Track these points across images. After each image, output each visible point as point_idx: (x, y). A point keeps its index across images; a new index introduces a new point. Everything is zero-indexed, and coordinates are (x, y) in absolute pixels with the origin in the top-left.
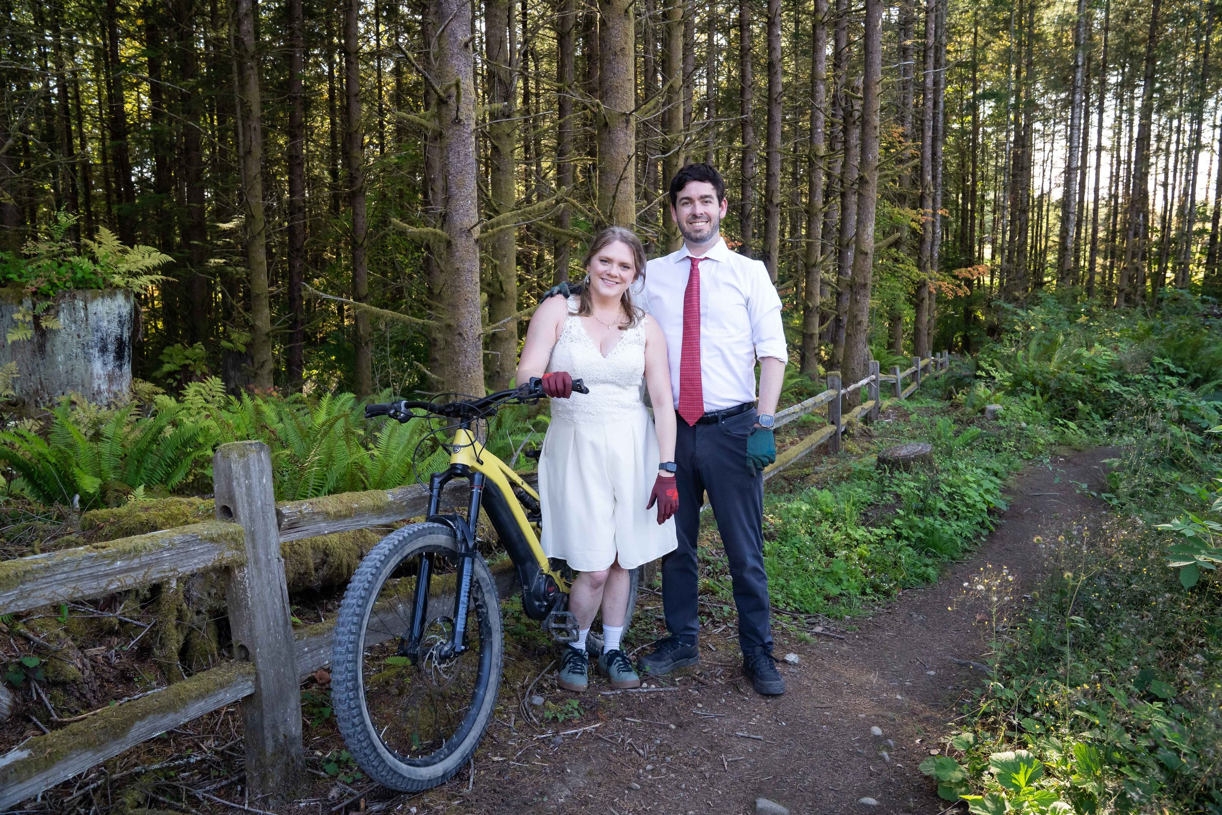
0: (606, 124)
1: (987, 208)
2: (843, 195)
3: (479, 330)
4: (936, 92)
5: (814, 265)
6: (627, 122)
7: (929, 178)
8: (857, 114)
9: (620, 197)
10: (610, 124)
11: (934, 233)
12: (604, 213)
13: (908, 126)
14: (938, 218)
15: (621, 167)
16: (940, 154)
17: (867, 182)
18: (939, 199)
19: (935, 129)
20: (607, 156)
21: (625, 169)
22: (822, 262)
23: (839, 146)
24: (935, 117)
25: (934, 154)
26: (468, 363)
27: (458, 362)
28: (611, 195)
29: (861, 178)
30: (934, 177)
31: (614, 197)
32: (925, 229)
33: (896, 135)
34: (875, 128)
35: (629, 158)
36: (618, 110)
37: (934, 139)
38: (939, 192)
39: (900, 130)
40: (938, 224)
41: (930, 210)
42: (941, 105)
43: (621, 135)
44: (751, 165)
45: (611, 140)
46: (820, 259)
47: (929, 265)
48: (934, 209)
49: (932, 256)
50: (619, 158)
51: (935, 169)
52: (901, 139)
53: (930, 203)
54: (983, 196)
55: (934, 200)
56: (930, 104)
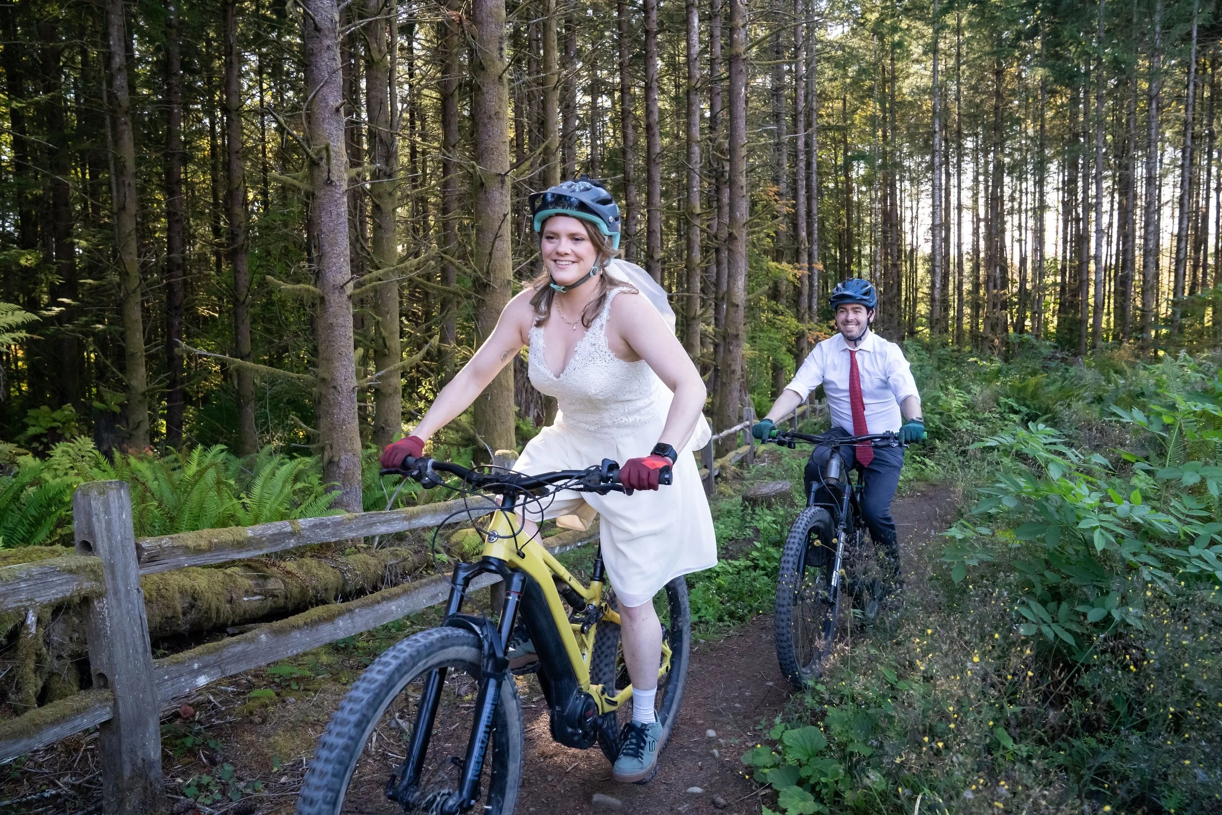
0: (482, 184)
1: (864, 262)
2: (717, 251)
3: (354, 383)
4: (809, 153)
5: (694, 318)
6: (503, 182)
7: (804, 234)
8: (727, 175)
9: (497, 254)
10: (486, 185)
11: (811, 285)
12: (481, 269)
13: (783, 187)
14: (816, 272)
15: (497, 224)
16: (815, 211)
17: (736, 238)
18: (816, 253)
19: (809, 187)
20: (483, 215)
21: (500, 227)
22: (701, 315)
23: (715, 204)
24: (808, 178)
25: (809, 213)
26: (342, 415)
27: (333, 414)
28: (488, 252)
29: (731, 234)
30: (810, 234)
31: (490, 254)
32: (802, 282)
33: (771, 194)
34: (742, 187)
35: (505, 215)
36: (494, 171)
37: (809, 199)
38: (815, 247)
39: (775, 189)
40: (816, 278)
41: (806, 265)
42: (815, 166)
43: (497, 195)
44: (634, 222)
45: (488, 200)
46: (699, 312)
47: (807, 316)
48: (810, 262)
49: (810, 307)
50: (495, 217)
51: (809, 225)
52: (777, 197)
53: (806, 257)
54: (860, 251)
55: (810, 255)
56: (802, 165)
